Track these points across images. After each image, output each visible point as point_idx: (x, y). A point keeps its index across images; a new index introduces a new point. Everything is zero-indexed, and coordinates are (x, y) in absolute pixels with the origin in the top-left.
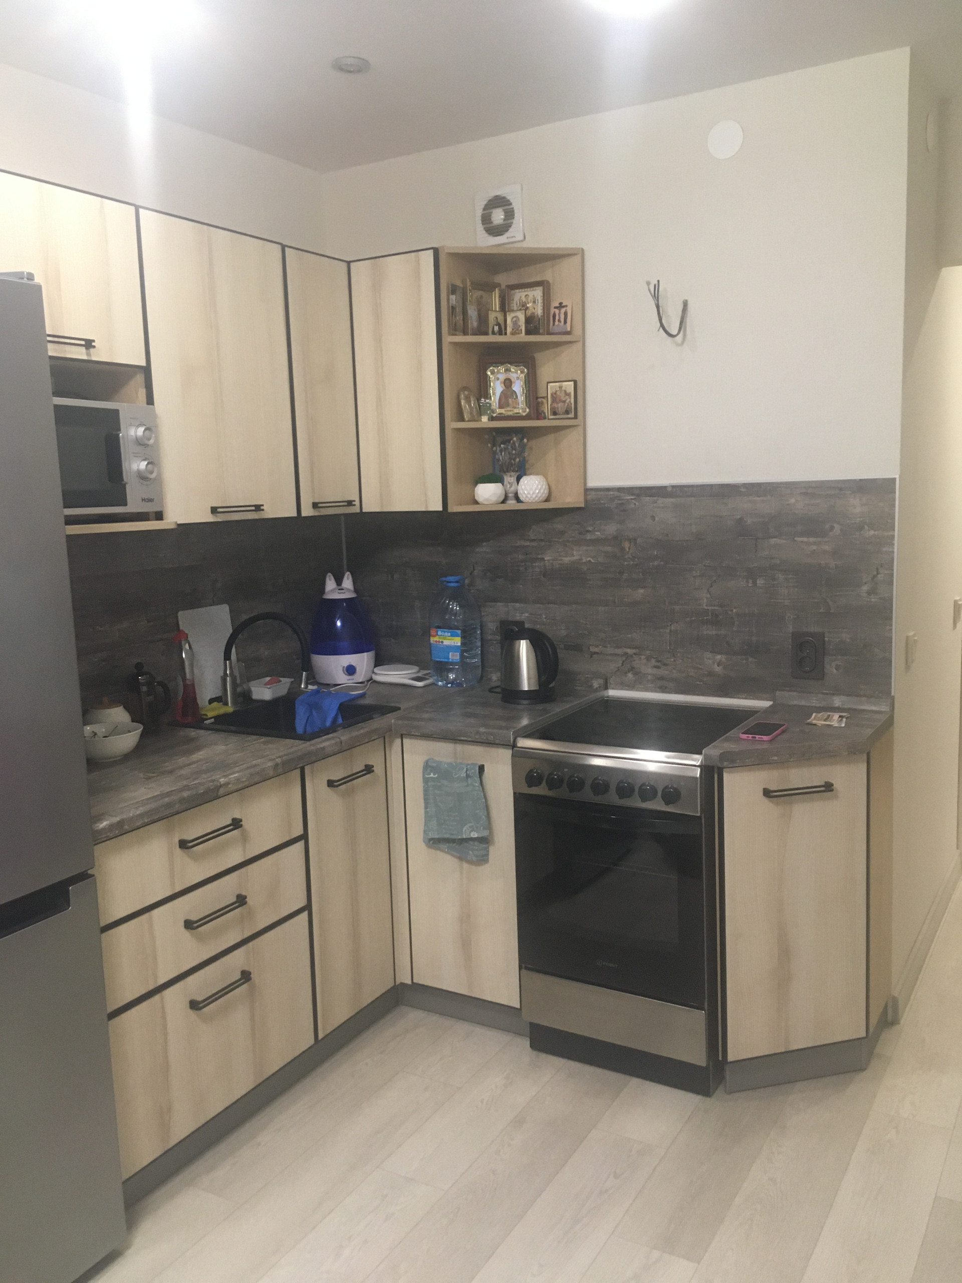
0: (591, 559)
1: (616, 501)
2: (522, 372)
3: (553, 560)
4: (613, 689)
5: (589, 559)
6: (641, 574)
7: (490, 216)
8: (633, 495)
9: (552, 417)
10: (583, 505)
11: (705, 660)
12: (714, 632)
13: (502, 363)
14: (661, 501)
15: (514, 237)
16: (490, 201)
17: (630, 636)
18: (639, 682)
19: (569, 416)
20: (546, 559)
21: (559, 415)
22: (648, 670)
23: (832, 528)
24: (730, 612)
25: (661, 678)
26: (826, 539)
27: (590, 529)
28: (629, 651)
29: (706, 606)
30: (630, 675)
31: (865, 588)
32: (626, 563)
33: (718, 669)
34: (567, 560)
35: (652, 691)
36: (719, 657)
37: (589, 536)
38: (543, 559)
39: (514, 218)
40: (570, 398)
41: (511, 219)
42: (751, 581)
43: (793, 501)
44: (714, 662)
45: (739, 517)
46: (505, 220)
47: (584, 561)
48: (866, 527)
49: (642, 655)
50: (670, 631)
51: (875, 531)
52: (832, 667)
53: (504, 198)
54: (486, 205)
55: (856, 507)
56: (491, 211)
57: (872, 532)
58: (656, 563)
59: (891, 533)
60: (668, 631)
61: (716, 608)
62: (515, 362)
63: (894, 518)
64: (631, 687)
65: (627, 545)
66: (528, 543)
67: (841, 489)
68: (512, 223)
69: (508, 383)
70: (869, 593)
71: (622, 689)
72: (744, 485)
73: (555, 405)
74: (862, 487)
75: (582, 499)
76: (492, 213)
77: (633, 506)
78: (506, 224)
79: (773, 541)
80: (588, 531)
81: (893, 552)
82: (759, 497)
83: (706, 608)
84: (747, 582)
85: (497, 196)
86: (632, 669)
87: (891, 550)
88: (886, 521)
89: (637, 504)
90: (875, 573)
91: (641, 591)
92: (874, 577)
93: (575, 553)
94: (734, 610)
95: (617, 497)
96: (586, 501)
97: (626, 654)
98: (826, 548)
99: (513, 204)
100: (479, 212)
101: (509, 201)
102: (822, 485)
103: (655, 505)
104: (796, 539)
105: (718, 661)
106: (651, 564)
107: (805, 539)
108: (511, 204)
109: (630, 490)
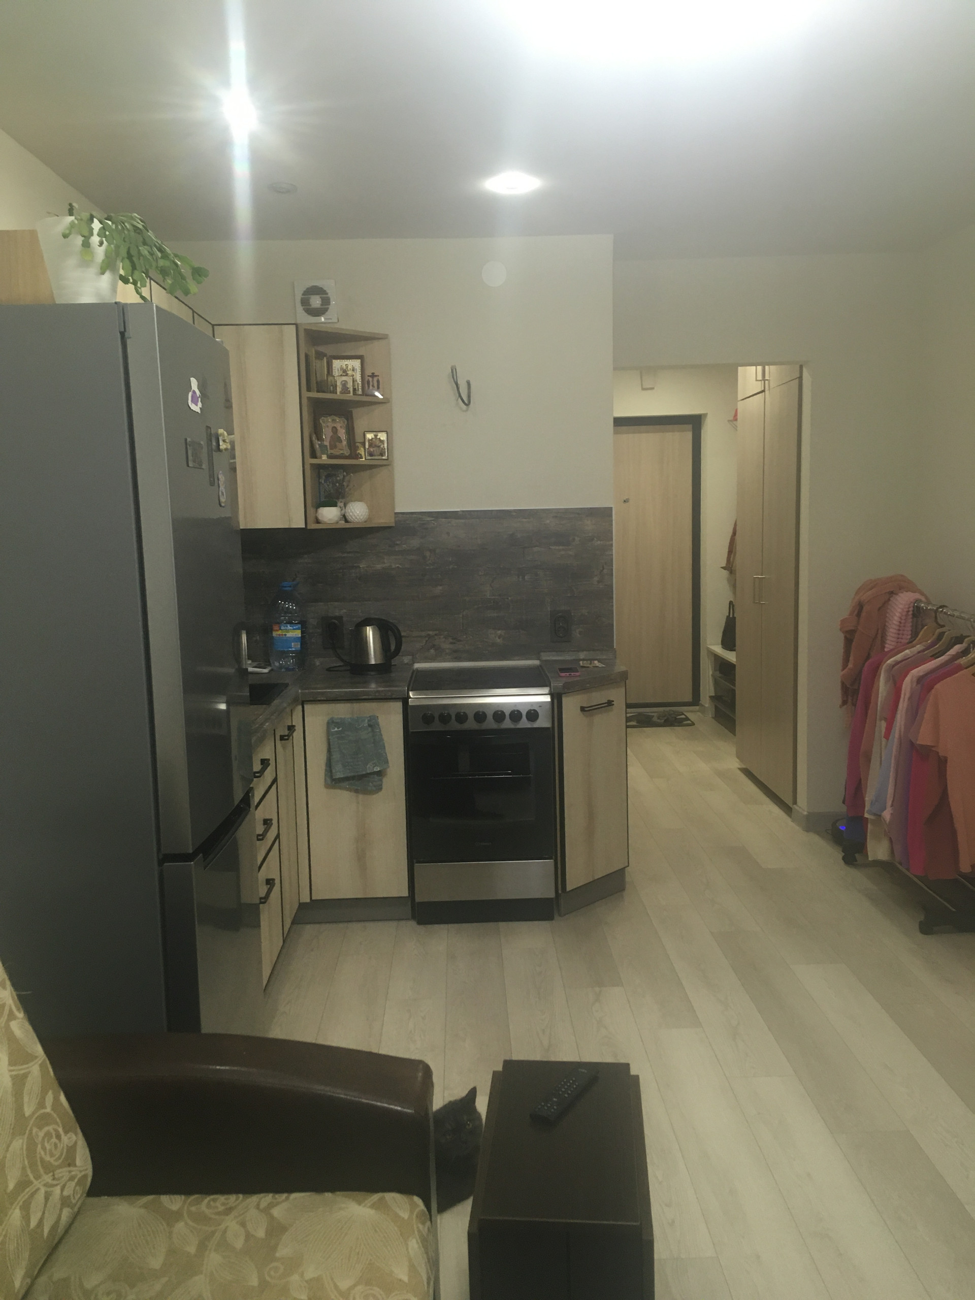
0: (399, 566)
1: (419, 522)
2: (344, 422)
3: (367, 567)
4: (418, 663)
5: (397, 565)
6: (439, 575)
7: (309, 300)
8: (433, 517)
9: (369, 458)
10: (394, 525)
11: (489, 635)
12: (495, 615)
13: (330, 415)
14: (454, 522)
15: (331, 319)
16: (308, 289)
17: (431, 622)
18: (439, 655)
19: (384, 458)
20: (361, 566)
21: (375, 456)
22: (446, 646)
23: (574, 539)
24: (506, 600)
25: (455, 651)
26: (570, 547)
27: (398, 542)
28: (431, 633)
29: (489, 596)
30: (432, 651)
31: (596, 579)
32: (427, 567)
33: (498, 640)
34: (379, 567)
35: (449, 661)
36: (499, 632)
37: (397, 548)
38: (359, 567)
39: (329, 305)
40: (384, 444)
41: (327, 305)
42: (521, 577)
43: (548, 522)
44: (496, 636)
45: (511, 533)
46: (322, 305)
47: (393, 566)
48: (595, 539)
49: (441, 635)
50: (463, 616)
51: (601, 541)
52: (577, 633)
53: (322, 288)
54: (305, 292)
55: (589, 525)
56: (309, 296)
57: (599, 542)
58: (451, 567)
59: (611, 543)
60: (461, 616)
61: (497, 597)
62: (339, 415)
63: (612, 533)
64: (433, 659)
65: (428, 554)
66: (345, 555)
67: (578, 514)
68: (328, 308)
69: (335, 430)
70: (598, 582)
71: (426, 662)
72: (515, 511)
73: (372, 450)
74: (592, 512)
75: (393, 520)
76: (310, 298)
77: (433, 525)
78: (322, 308)
79: (536, 549)
80: (397, 544)
81: (612, 555)
82: (525, 519)
83: (489, 597)
84: (519, 577)
85: (316, 286)
86: (434, 646)
87: (610, 553)
88: (607, 535)
89: (436, 524)
90: (602, 569)
91: (440, 588)
92: (602, 571)
93: (386, 561)
94: (510, 598)
95: (420, 519)
96: (396, 522)
97: (429, 635)
98: (570, 553)
99: (329, 294)
100: (299, 297)
101: (325, 291)
102: (566, 511)
103: (450, 524)
104: (551, 547)
105: (499, 635)
106: (447, 567)
107: (557, 548)
108: (327, 294)
109: (430, 514)
